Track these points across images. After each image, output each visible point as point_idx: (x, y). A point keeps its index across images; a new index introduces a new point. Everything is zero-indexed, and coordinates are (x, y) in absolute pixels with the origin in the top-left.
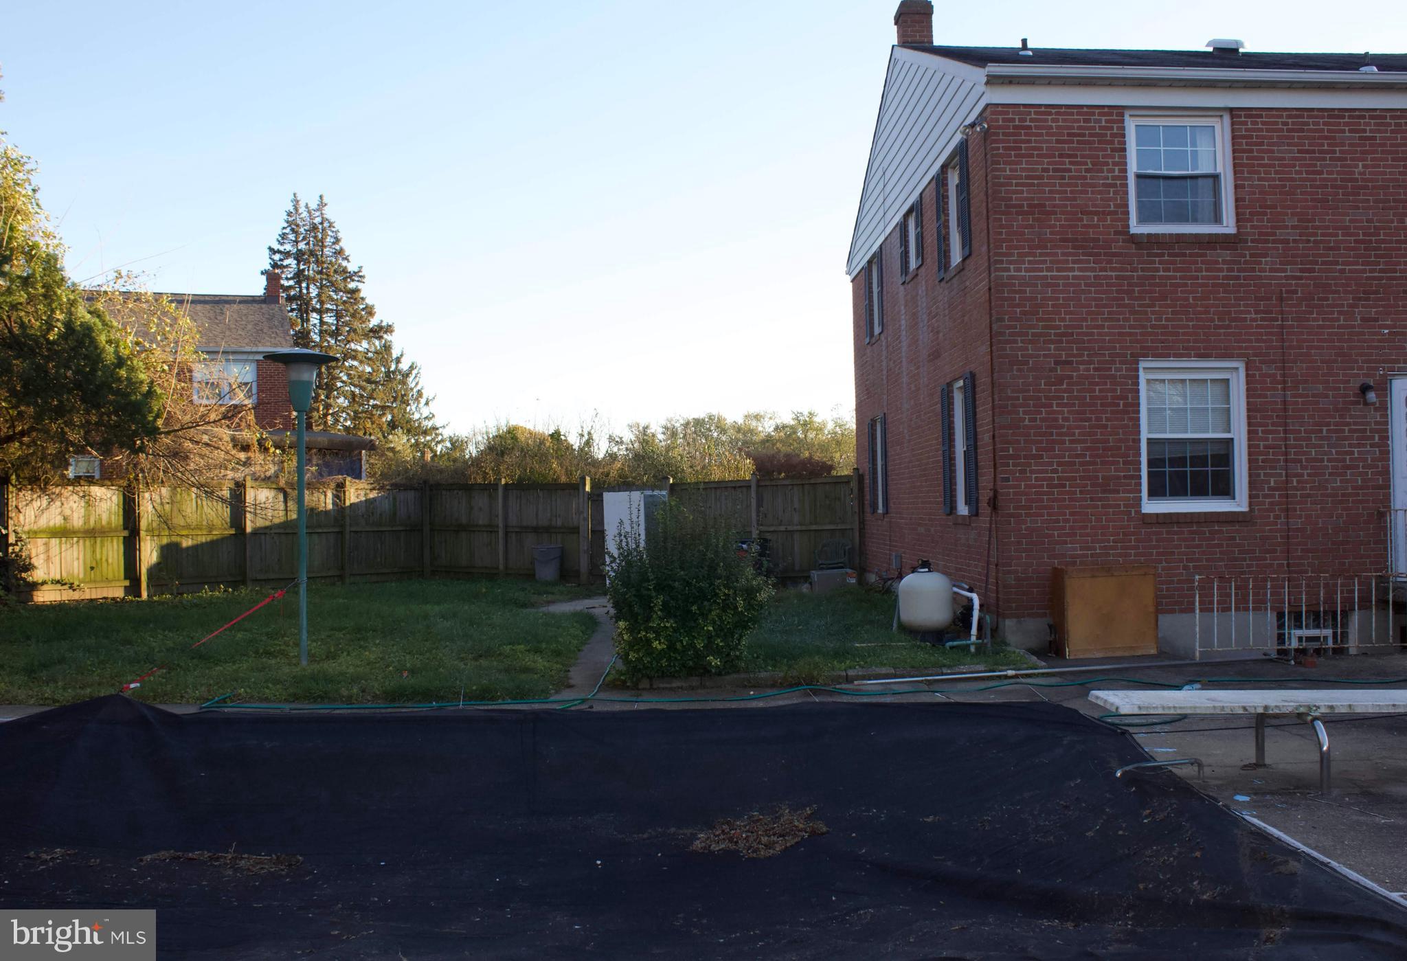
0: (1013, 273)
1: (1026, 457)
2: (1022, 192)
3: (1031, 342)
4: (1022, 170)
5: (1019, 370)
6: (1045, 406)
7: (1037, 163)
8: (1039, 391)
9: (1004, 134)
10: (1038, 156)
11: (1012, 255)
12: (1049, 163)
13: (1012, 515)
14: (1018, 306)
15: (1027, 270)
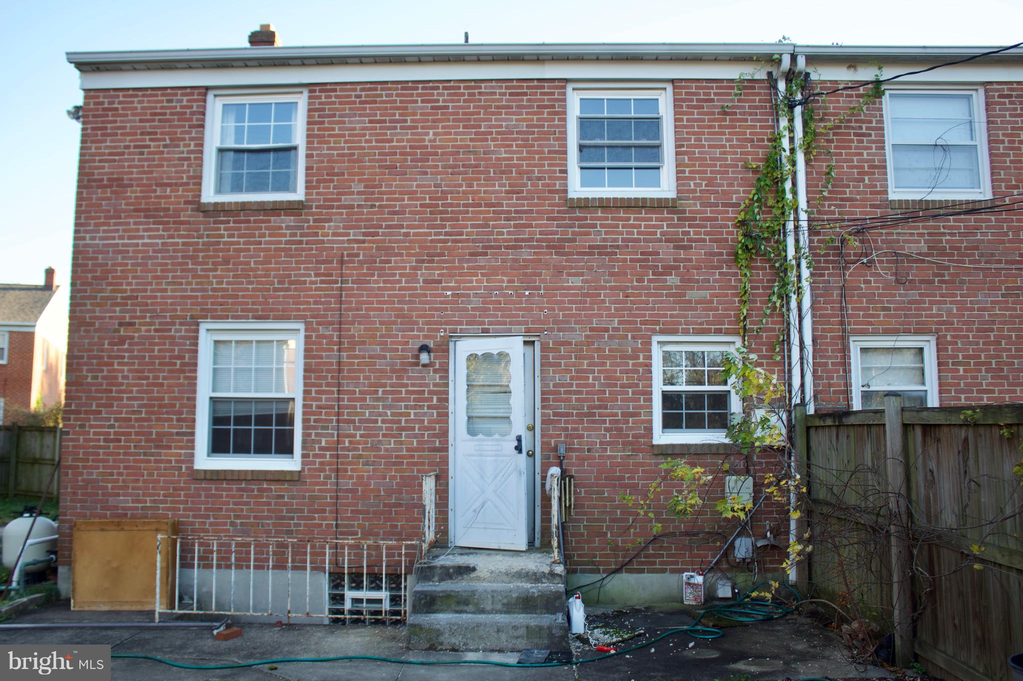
0: (88, 242)
1: (86, 412)
2: (103, 168)
3: (99, 305)
4: (107, 147)
5: (85, 331)
6: (107, 364)
7: (120, 141)
8: (102, 351)
9: (94, 116)
10: (122, 134)
11: (89, 225)
12: (131, 141)
13: (69, 467)
14: (90, 271)
15: (102, 238)
